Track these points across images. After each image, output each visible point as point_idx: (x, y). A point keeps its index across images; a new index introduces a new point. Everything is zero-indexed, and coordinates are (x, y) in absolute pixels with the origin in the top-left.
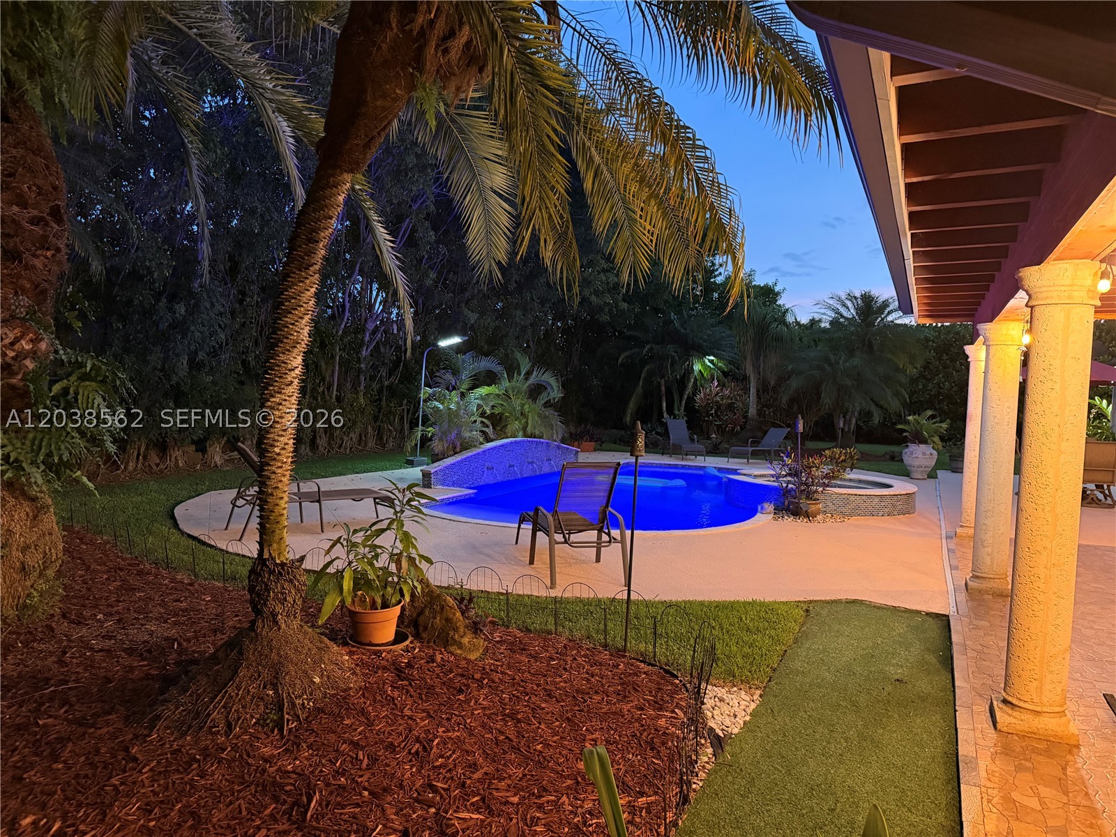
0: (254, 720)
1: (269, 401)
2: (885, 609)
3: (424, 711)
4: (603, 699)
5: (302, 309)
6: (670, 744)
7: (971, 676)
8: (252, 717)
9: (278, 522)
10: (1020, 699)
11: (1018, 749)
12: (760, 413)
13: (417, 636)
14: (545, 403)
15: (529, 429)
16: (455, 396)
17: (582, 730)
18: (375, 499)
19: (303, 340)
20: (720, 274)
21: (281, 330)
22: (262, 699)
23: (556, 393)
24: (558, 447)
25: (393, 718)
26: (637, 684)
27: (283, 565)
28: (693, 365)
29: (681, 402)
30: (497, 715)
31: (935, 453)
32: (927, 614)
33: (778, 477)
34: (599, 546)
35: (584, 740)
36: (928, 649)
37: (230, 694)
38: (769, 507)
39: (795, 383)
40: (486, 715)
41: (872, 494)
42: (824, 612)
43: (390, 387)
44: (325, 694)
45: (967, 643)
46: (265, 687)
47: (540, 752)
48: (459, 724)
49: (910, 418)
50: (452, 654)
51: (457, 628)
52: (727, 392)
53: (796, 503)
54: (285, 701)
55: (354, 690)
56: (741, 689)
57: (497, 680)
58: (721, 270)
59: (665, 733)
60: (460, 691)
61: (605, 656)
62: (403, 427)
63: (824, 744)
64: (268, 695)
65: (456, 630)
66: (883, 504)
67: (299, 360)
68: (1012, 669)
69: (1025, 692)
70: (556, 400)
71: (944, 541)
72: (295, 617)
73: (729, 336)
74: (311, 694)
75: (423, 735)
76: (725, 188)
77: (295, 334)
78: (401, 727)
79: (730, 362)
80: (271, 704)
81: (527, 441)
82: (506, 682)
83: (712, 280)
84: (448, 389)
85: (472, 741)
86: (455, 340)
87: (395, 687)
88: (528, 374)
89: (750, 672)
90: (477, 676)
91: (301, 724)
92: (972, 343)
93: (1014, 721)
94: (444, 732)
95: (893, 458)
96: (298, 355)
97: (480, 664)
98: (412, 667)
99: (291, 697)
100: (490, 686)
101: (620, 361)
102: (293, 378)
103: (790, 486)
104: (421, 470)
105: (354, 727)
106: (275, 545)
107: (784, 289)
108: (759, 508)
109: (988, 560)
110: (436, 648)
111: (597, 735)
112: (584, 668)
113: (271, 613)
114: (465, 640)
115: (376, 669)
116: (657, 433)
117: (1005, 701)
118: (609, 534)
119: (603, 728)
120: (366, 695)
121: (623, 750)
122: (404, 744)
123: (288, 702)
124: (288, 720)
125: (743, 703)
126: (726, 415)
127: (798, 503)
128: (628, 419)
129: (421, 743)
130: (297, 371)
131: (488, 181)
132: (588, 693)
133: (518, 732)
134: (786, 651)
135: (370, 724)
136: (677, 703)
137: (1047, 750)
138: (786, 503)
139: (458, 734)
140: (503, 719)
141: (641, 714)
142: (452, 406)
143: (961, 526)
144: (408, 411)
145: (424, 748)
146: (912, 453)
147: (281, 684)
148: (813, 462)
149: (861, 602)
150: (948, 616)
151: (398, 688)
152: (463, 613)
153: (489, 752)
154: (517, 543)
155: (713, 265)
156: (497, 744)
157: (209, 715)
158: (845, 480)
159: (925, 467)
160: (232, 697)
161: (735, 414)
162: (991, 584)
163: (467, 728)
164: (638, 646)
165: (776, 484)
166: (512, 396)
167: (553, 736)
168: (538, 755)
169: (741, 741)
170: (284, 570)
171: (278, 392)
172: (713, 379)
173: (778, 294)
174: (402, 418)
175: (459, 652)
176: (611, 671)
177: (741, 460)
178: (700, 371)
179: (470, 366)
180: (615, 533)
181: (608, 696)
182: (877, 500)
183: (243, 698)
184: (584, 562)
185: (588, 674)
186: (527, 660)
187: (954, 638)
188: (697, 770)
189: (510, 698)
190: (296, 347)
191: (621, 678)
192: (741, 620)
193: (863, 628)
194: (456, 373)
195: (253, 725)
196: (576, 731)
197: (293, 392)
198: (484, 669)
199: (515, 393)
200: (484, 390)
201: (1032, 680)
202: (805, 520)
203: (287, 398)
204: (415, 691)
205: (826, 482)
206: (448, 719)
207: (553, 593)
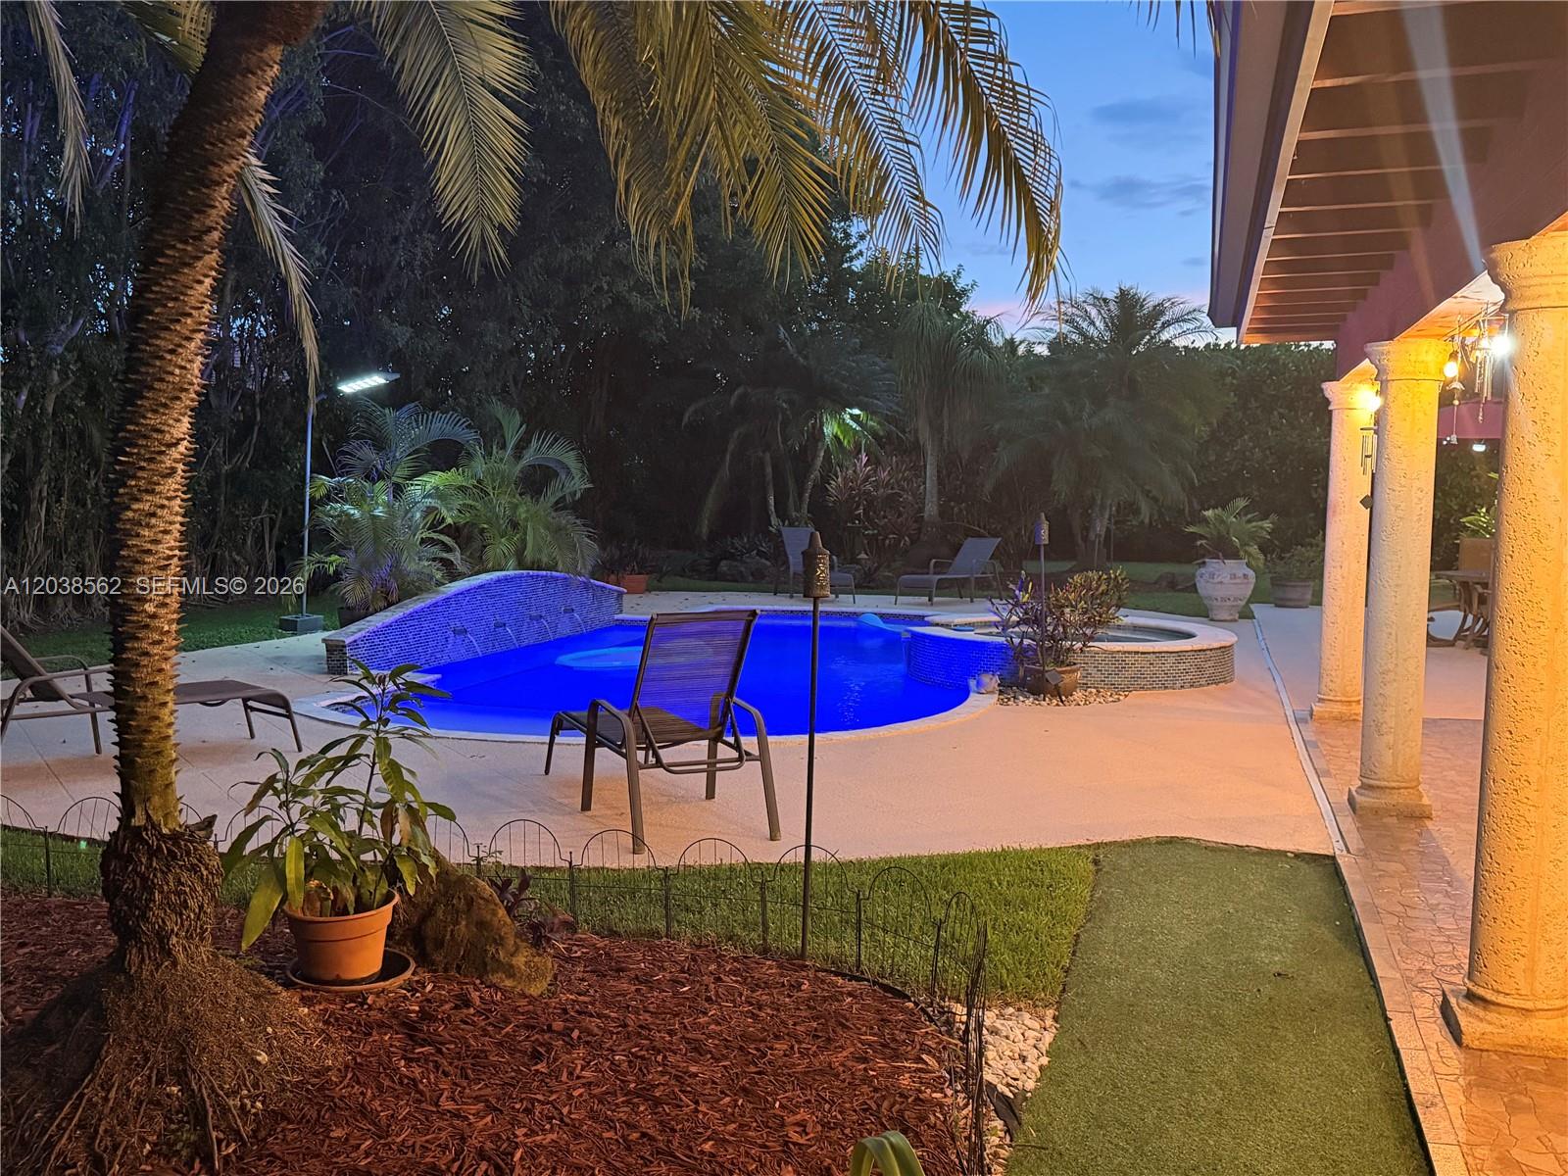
0: (148, 1147)
1: (128, 508)
2: (1226, 850)
3: (477, 1099)
4: (792, 1047)
5: (189, 321)
6: (932, 1118)
7: (1398, 958)
8: (143, 1141)
9: (159, 753)
10: (1499, 992)
11: (1503, 1076)
12: (943, 512)
13: (423, 960)
14: (557, 503)
15: (529, 554)
16: (382, 494)
17: (774, 1108)
18: (245, 700)
19: (192, 384)
20: (861, 253)
21: (148, 365)
22: (158, 1103)
23: (576, 482)
24: (586, 586)
25: (423, 1118)
26: (844, 1017)
27: (175, 837)
28: (822, 425)
29: (801, 496)
30: (614, 1094)
31: (1251, 573)
32: (1298, 856)
33: (1005, 625)
34: (711, 768)
35: (783, 1125)
36: (1316, 919)
37: (90, 1100)
38: (991, 681)
39: (1005, 457)
40: (595, 1096)
41: (1165, 649)
42: (1125, 863)
43: (233, 476)
44: (282, 1084)
45: (1376, 901)
46: (160, 1081)
47: (713, 1155)
48: (550, 1119)
49: (1209, 513)
50: (497, 988)
51: (501, 938)
52: (884, 475)
53: (1038, 671)
54: (208, 1103)
55: (335, 1072)
56: (1019, 1010)
57: (596, 1030)
58: (862, 246)
59: (918, 1099)
60: (536, 1057)
61: (769, 969)
62: (264, 556)
63: (1185, 1095)
64: (169, 1096)
65: (499, 942)
66: (1182, 667)
67: (185, 424)
68: (1484, 940)
69: (1508, 978)
70: (578, 495)
71: (1294, 727)
72: (202, 939)
73: (885, 371)
74: (256, 1086)
75: (489, 1145)
76: (1026, 92)
77: (177, 371)
78: (443, 1134)
79: (888, 419)
80: (178, 1113)
81: (528, 576)
82: (612, 1033)
83: (845, 265)
84: (367, 478)
85: (582, 1147)
86: (375, 380)
87: (411, 1060)
88: (520, 448)
89: (1028, 977)
90: (558, 1025)
91: (244, 1144)
92: (1336, 379)
93: (1489, 1028)
94: (525, 1135)
95: (1172, 585)
96: (183, 415)
97: (553, 1002)
98: (432, 1019)
99: (218, 1095)
100: (587, 1043)
101: (686, 420)
102: (176, 461)
103: (1026, 642)
104: (324, 640)
105: (353, 1142)
106: (156, 800)
107: (974, 284)
108: (972, 683)
109: (1388, 757)
110: (462, 979)
111: (803, 1114)
112: (741, 995)
113: (158, 933)
114: (520, 961)
115: (368, 1028)
116: (760, 554)
117: (1471, 996)
118: (737, 747)
119: (809, 1101)
120: (362, 1079)
121: (855, 1136)
122: (457, 1164)
123: (212, 1106)
124: (220, 1142)
125: (1029, 1033)
126: (885, 517)
127: (1043, 672)
128: (705, 530)
129: (489, 1160)
130: (181, 448)
131: (473, 65)
132: (763, 1040)
133: (661, 1123)
134: (1078, 935)
135: (383, 1133)
136: (922, 1044)
137: (1549, 1073)
138: (1021, 673)
139: (554, 1136)
140: (628, 1102)
141: (865, 1069)
142: (379, 512)
143: (1321, 700)
144: (272, 521)
145: (497, 1167)
146: (1212, 576)
147: (194, 1071)
148: (1067, 599)
149: (1182, 841)
150: (1333, 858)
151: (418, 1060)
152: (509, 910)
153: (617, 1164)
154: (547, 772)
155: (847, 236)
156: (628, 1148)
157: (50, 1145)
158: (1119, 627)
159: (1235, 599)
160: (95, 1105)
161: (900, 515)
162: (1394, 799)
163: (567, 1125)
164: (825, 946)
165: (1002, 640)
166: (490, 490)
167: (725, 1125)
168: (710, 1162)
169: (1043, 1101)
170: (179, 847)
171: (147, 491)
172: (859, 452)
173: (964, 292)
174: (259, 540)
175: (509, 983)
176: (790, 996)
177: (917, 599)
178: (836, 437)
179: (409, 431)
180: (749, 743)
181: (799, 1042)
182: (1172, 660)
183: (118, 1104)
184: (684, 799)
185: (751, 1004)
186: (633, 988)
187: (1355, 893)
188: (988, 1161)
189: (630, 1062)
190: (178, 398)
191: (809, 1007)
192: (991, 884)
193: (1197, 887)
194: (380, 444)
195: (148, 1157)
196: (764, 1110)
197: (175, 490)
198: (565, 1011)
199: (497, 484)
200: (434, 480)
201: (1518, 957)
202: (1055, 702)
203: (166, 502)
204: (451, 1064)
205: (1088, 632)
206: (528, 1111)
207: (641, 862)
